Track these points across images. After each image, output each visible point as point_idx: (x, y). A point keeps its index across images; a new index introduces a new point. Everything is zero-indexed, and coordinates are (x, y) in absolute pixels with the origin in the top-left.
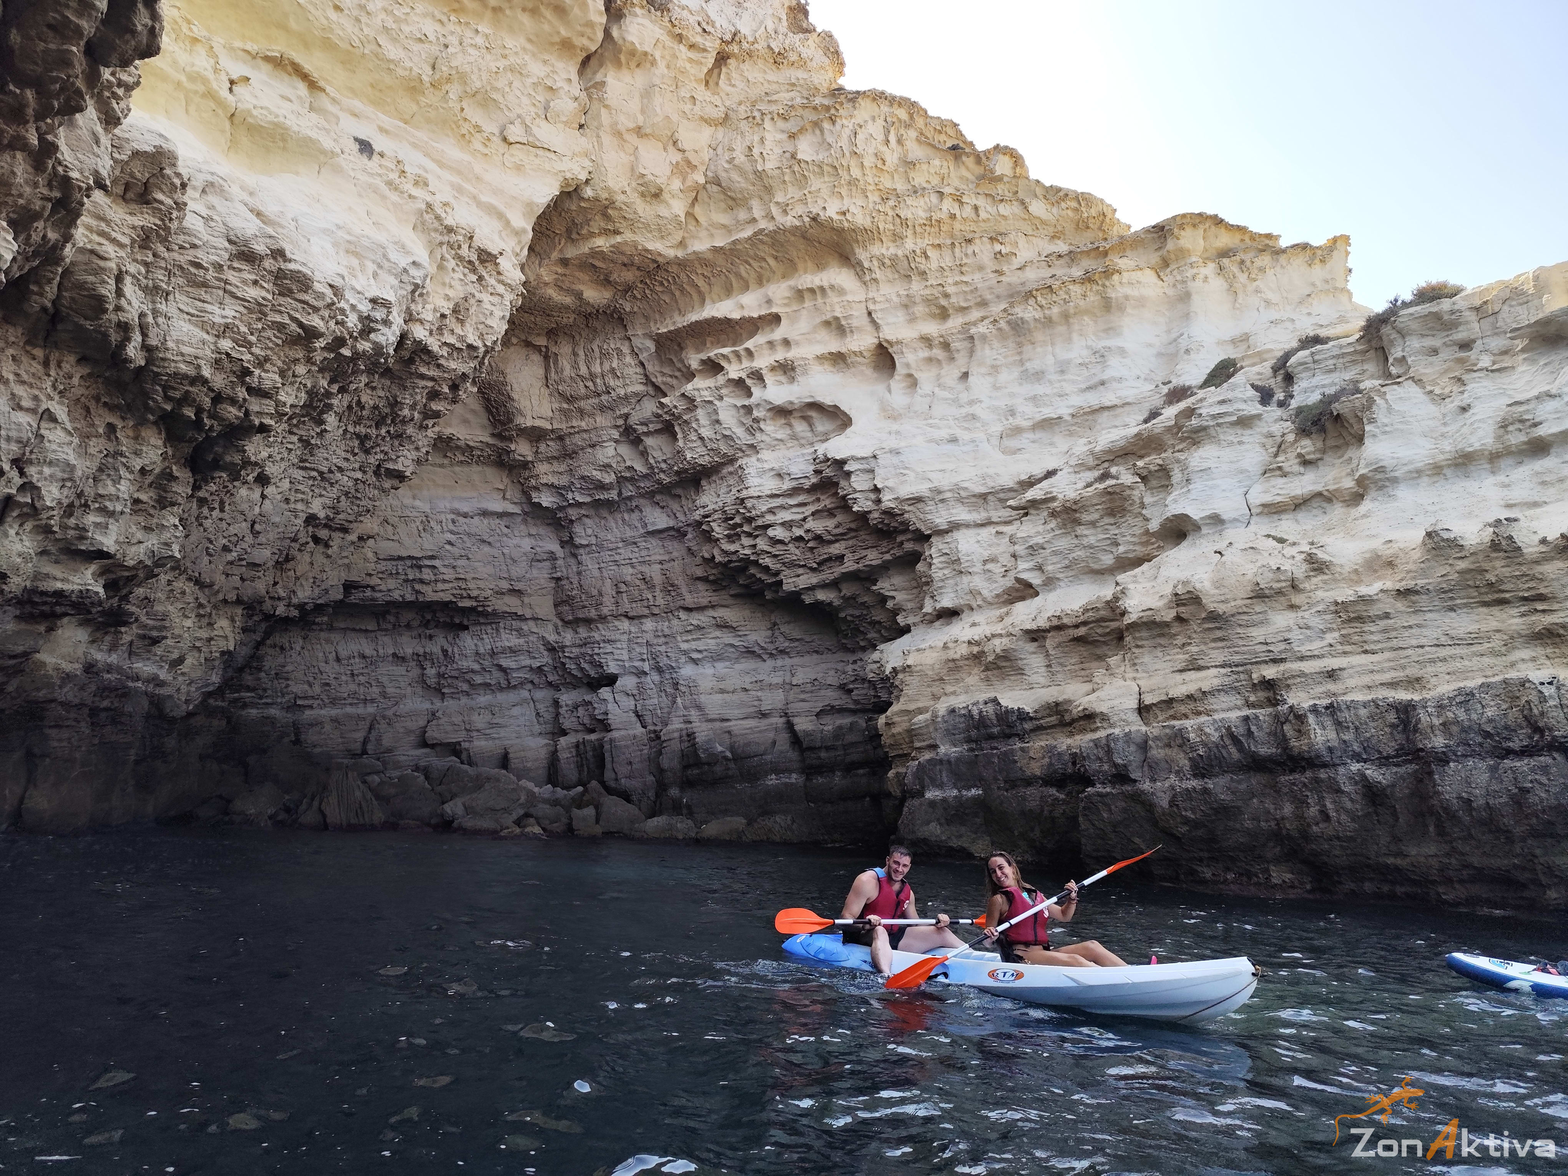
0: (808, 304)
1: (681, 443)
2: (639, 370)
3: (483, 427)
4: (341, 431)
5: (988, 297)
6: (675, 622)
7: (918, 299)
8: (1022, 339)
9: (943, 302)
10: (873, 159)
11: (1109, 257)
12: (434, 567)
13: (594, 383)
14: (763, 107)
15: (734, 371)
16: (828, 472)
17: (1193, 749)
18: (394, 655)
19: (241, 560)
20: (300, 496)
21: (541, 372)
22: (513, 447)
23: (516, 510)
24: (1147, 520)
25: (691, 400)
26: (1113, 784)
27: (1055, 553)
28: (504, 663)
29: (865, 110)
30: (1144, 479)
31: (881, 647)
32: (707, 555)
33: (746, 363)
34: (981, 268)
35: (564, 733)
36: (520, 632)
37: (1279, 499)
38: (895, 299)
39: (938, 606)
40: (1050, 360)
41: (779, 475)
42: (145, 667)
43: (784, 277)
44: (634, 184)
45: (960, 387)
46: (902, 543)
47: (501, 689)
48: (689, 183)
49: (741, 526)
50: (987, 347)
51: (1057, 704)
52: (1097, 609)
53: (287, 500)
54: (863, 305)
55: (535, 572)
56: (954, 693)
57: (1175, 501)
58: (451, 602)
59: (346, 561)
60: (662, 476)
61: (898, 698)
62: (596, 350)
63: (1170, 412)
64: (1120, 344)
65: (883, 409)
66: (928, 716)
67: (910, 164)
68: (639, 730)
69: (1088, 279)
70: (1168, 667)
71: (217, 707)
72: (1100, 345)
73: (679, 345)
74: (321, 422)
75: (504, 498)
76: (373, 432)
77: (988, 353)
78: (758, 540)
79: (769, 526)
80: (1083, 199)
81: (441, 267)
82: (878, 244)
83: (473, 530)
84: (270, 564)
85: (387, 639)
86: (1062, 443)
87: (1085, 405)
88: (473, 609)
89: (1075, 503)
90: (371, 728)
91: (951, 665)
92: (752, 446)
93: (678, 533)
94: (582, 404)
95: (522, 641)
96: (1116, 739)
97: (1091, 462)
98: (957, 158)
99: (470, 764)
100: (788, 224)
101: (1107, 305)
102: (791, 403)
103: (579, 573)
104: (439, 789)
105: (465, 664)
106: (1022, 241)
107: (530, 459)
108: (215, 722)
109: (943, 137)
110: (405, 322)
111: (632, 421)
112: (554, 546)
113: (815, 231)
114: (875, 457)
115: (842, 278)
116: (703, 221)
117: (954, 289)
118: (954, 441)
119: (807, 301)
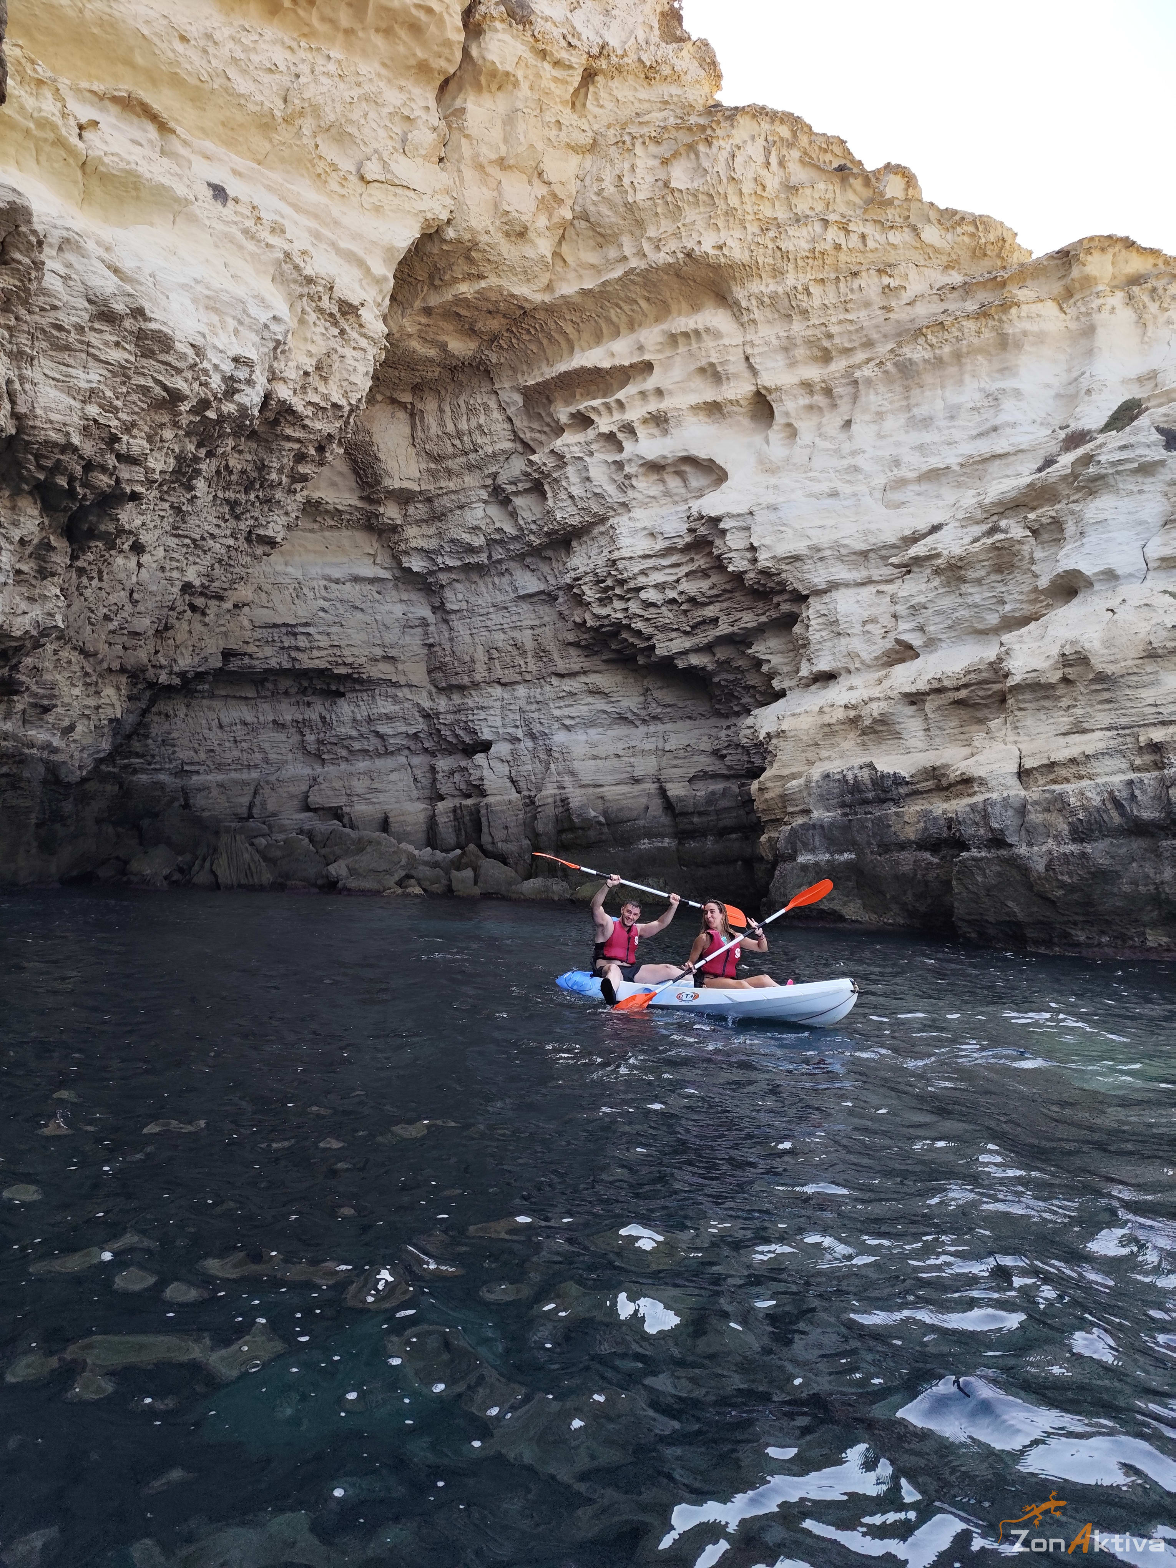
0: (682, 349)
1: (550, 503)
2: (507, 426)
3: (351, 490)
4: (211, 497)
5: (875, 336)
6: (547, 688)
7: (799, 341)
8: (910, 382)
9: (826, 343)
10: (752, 185)
11: (1008, 288)
12: (309, 634)
13: (462, 441)
14: (633, 129)
15: (605, 425)
16: (703, 530)
17: (1073, 813)
18: (274, 722)
19: (122, 629)
20: (175, 564)
21: (408, 430)
22: (381, 510)
23: (387, 575)
24: (1037, 576)
25: (560, 457)
26: (988, 848)
27: (937, 613)
28: (381, 729)
29: (744, 128)
30: (1035, 532)
31: (755, 712)
32: (578, 620)
33: (617, 416)
34: (867, 304)
35: (441, 798)
36: (395, 699)
38: (775, 342)
39: (815, 669)
40: (939, 405)
41: (652, 534)
42: (39, 735)
43: (657, 320)
44: (498, 223)
45: (843, 436)
46: (778, 604)
47: (379, 755)
48: (555, 220)
49: (613, 588)
50: (872, 391)
51: (934, 769)
52: (980, 671)
53: (163, 569)
54: (740, 350)
55: (407, 639)
56: (829, 758)
57: (1067, 556)
58: (327, 669)
59: (223, 629)
60: (532, 537)
61: (771, 763)
62: (463, 405)
63: (1067, 460)
64: (1016, 386)
65: (761, 462)
66: (801, 781)
67: (791, 189)
68: (514, 796)
69: (983, 313)
70: (1051, 730)
71: (110, 773)
72: (992, 387)
73: (548, 398)
74: (191, 488)
75: (375, 563)
76: (242, 497)
77: (873, 399)
78: (630, 604)
79: (642, 588)
80: (981, 223)
81: (302, 321)
82: (756, 280)
83: (345, 597)
84: (151, 632)
85: (266, 706)
86: (949, 495)
87: (974, 453)
88: (348, 676)
89: (961, 559)
90: (256, 793)
91: (827, 729)
92: (624, 505)
93: (548, 597)
94: (449, 463)
95: (397, 708)
96: (993, 804)
97: (979, 515)
98: (844, 180)
99: (352, 827)
100: (661, 261)
101: (1004, 343)
102: (664, 457)
103: (451, 639)
104: (323, 851)
105: (343, 730)
106: (913, 273)
107: (399, 522)
108: (108, 788)
109: (828, 157)
110: (269, 381)
111: (500, 480)
112: (425, 612)
113: (689, 269)
114: (752, 513)
115: (718, 320)
116: (570, 261)
117: (838, 329)
118: (835, 495)
119: (680, 347)
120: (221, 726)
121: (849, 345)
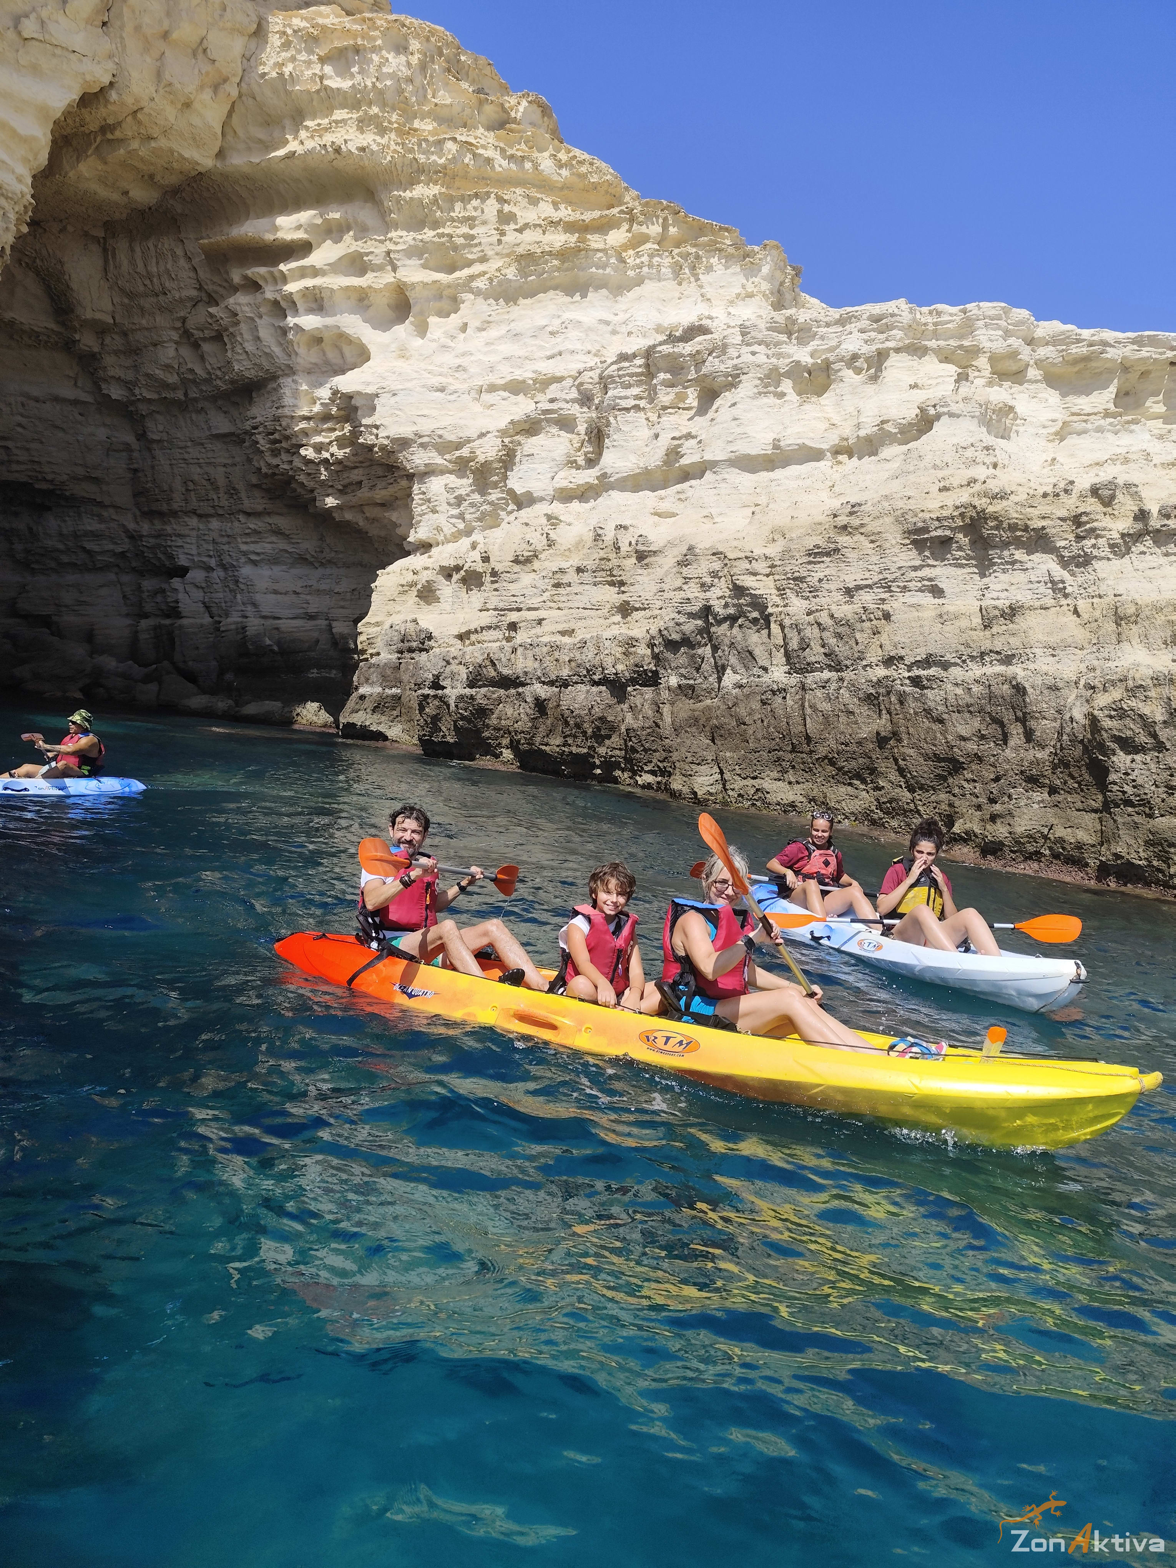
0: (335, 234)
1: (229, 354)
2: (192, 274)
3: (46, 313)
5: (490, 253)
6: (236, 524)
7: (430, 246)
8: (509, 300)
9: (453, 252)
10: (395, 96)
12: (7, 448)
13: (152, 282)
14: (294, 22)
15: (270, 292)
16: (340, 404)
17: (469, 667)
21: (101, 262)
22: (78, 336)
23: (89, 398)
25: (234, 314)
27: (472, 505)
28: (88, 545)
32: (258, 465)
33: (280, 286)
34: (485, 223)
35: (146, 616)
36: (101, 519)
37: (571, 486)
38: (412, 242)
39: (419, 538)
40: (528, 323)
43: (318, 202)
44: (162, 92)
45: (460, 337)
47: (88, 570)
48: (221, 94)
49: (279, 442)
54: (384, 244)
55: (112, 462)
56: (398, 612)
58: (27, 483)
60: (219, 382)
62: (152, 248)
64: (580, 319)
65: (400, 348)
66: (380, 628)
68: (207, 620)
69: (561, 252)
72: (566, 316)
73: (223, 259)
75: (76, 386)
77: (482, 309)
78: (294, 458)
79: (299, 446)
82: (397, 184)
83: (45, 415)
88: (51, 492)
92: (289, 367)
93: (237, 440)
94: (142, 302)
95: (103, 526)
98: (480, 103)
99: (60, 636)
102: (320, 330)
103: (153, 467)
105: (49, 543)
106: (524, 202)
107: (96, 350)
111: (189, 325)
112: (130, 438)
113: (339, 163)
114: (377, 395)
115: (364, 213)
116: (241, 133)
117: (461, 241)
118: (442, 390)
119: (334, 232)
121: (470, 256)
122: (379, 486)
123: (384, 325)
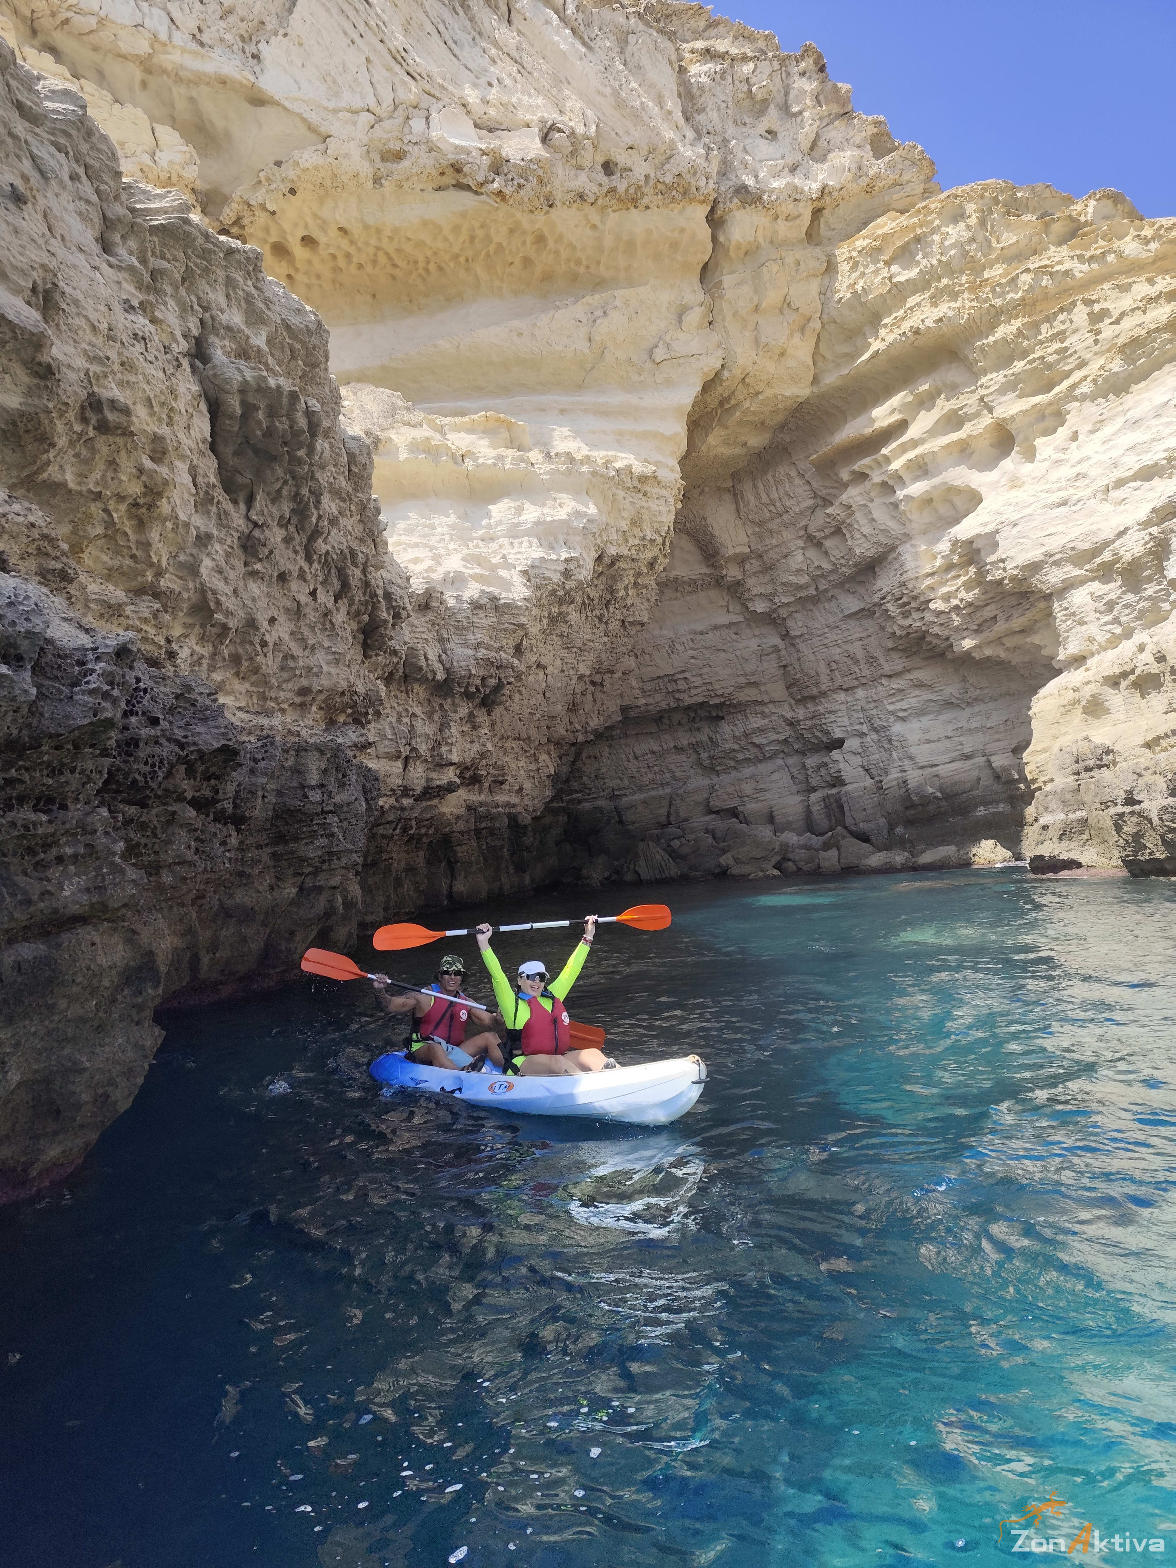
0: (927, 403)
1: (849, 542)
2: (807, 487)
3: (700, 562)
5: (1088, 356)
6: (880, 688)
7: (1023, 375)
8: (1120, 392)
9: (1048, 371)
12: (686, 678)
13: (775, 507)
15: (878, 477)
16: (961, 551)
18: (675, 747)
19: (543, 717)
21: (733, 507)
22: (725, 572)
23: (740, 618)
25: (849, 507)
27: (1126, 606)
28: (757, 740)
32: (891, 630)
33: (885, 468)
34: (1078, 331)
35: (814, 790)
36: (764, 715)
38: (1004, 379)
39: (1070, 654)
40: (1147, 406)
42: (501, 798)
43: (906, 383)
44: (761, 354)
45: (1071, 447)
46: (1034, 602)
47: (760, 761)
48: (808, 333)
49: (908, 604)
50: (1091, 404)
54: (976, 392)
55: (765, 665)
56: (1066, 733)
58: (705, 702)
59: (618, 692)
60: (844, 569)
62: (771, 479)
65: (1011, 480)
66: (1048, 754)
67: (999, 250)
68: (869, 782)
71: (559, 808)
73: (831, 465)
75: (728, 612)
77: (1092, 411)
78: (925, 614)
79: (928, 602)
81: (614, 501)
82: (976, 337)
83: (709, 643)
84: (564, 712)
85: (667, 737)
88: (723, 704)
89: (1136, 560)
90: (670, 805)
91: (1064, 708)
92: (906, 535)
93: (868, 613)
94: (770, 525)
95: (766, 721)
97: (1155, 518)
98: (1047, 226)
99: (747, 822)
102: (931, 493)
103: (799, 659)
104: (719, 845)
105: (727, 746)
106: (1114, 293)
107: (740, 578)
108: (561, 817)
109: (1035, 205)
111: (810, 531)
112: (776, 641)
113: (920, 341)
114: (997, 532)
115: (952, 374)
116: (828, 356)
117: (1055, 357)
118: (1064, 503)
119: (925, 402)
120: (636, 758)
121: (1066, 368)
122: (1016, 615)
123: (989, 464)
